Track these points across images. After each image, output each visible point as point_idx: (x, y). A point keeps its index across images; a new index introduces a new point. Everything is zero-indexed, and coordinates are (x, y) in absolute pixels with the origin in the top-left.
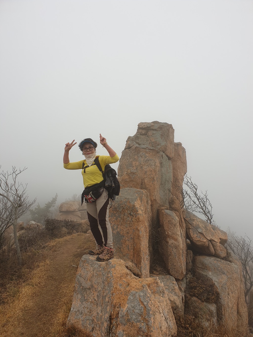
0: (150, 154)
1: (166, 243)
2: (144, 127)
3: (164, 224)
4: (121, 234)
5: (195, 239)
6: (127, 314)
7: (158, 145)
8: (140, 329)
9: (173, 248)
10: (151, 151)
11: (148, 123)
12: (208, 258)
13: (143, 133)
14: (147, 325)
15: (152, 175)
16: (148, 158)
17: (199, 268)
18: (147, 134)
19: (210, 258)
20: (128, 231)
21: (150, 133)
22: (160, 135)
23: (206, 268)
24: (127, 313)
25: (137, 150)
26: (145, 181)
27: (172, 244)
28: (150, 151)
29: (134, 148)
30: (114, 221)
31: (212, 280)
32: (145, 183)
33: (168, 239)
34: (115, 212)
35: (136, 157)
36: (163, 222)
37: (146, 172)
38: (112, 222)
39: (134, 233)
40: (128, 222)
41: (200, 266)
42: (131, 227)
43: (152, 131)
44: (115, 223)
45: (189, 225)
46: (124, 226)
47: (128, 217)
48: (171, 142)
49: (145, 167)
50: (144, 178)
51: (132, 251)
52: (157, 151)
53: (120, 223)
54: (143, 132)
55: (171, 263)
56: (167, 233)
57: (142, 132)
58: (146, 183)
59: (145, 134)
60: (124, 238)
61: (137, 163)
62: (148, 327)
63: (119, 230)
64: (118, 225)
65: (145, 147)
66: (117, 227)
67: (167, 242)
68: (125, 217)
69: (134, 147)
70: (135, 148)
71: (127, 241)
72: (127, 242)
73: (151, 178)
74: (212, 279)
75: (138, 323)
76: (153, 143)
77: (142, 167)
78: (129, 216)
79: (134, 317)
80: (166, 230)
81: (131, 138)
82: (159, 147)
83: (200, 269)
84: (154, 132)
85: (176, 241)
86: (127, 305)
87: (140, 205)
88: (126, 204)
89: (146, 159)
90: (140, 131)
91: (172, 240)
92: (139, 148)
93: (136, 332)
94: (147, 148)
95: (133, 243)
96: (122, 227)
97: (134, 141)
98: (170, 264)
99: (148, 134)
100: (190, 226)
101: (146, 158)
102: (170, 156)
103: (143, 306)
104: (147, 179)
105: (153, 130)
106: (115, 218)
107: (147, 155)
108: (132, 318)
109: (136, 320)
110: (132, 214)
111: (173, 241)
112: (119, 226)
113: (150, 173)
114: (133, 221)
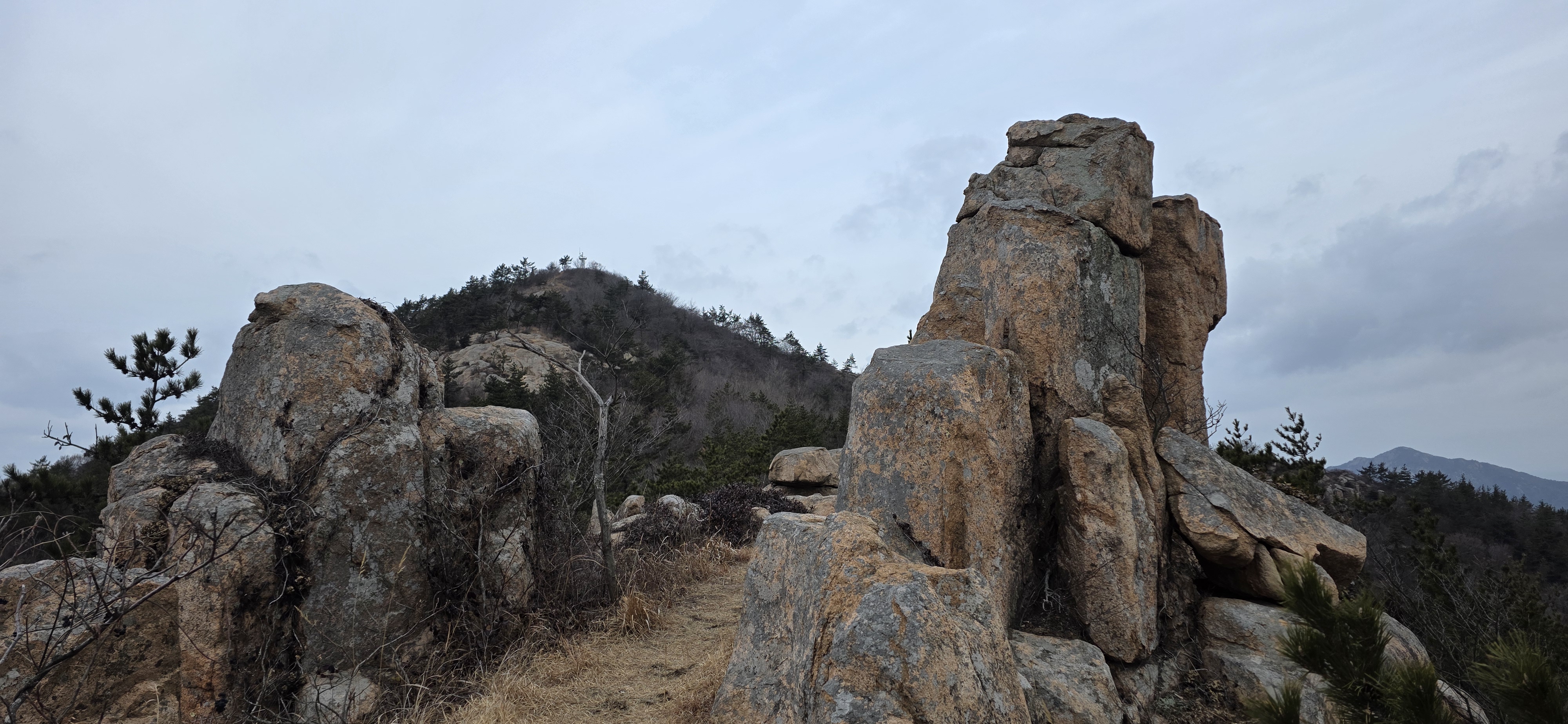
0: (1037, 228)
1: (1077, 533)
2: (1026, 138)
3: (1072, 465)
4: (906, 479)
5: (1194, 530)
6: (852, 635)
7: (1076, 198)
8: (882, 671)
9: (1100, 550)
10: (1041, 217)
11: (1044, 122)
12: (1252, 607)
13: (1024, 159)
14: (905, 663)
15: (1040, 303)
16: (1028, 244)
17: (1217, 639)
18: (1036, 163)
19: (1262, 608)
20: (926, 467)
21: (1049, 157)
22: (1086, 163)
23: (1242, 642)
24: (852, 633)
25: (995, 217)
26: (1016, 323)
27: (1099, 533)
28: (1038, 220)
29: (986, 212)
30: (885, 439)
31: (1258, 680)
32: (1015, 330)
33: (1086, 517)
34: (888, 411)
35: (991, 243)
36: (1068, 460)
37: (1020, 292)
38: (880, 443)
39: (943, 472)
40: (928, 440)
41: (1221, 634)
42: (936, 453)
43: (1058, 149)
44: (888, 445)
45: (1178, 479)
46: (914, 452)
47: (927, 423)
48: (1133, 188)
49: (1019, 276)
50: (1014, 313)
51: (937, 531)
52: (1069, 217)
53: (902, 444)
54: (1025, 154)
55: (1092, 603)
56: (1079, 497)
57: (1019, 156)
58: (1019, 330)
59: (1032, 163)
60: (914, 492)
61: (994, 264)
62: (906, 667)
63: (898, 466)
64: (897, 451)
65: (1023, 207)
66: (894, 458)
67: (1082, 529)
68: (918, 424)
69: (984, 211)
70: (989, 213)
71: (921, 500)
72: (923, 506)
73: (1037, 313)
74: (1258, 675)
75: (878, 657)
76: (1055, 194)
77: (1008, 275)
78: (930, 418)
79: (869, 640)
80: (1078, 486)
81: (978, 180)
82: (1078, 205)
83: (1219, 643)
84: (1064, 152)
85: (1111, 524)
86: (854, 614)
87: (968, 387)
88: (920, 380)
89: (1022, 246)
90: (1016, 151)
91: (1098, 520)
92: (1001, 209)
93: (872, 682)
94: (1030, 210)
95: (939, 507)
96: (909, 455)
97: (991, 189)
98: (1089, 605)
99: (1040, 162)
100: (1184, 483)
101: (1022, 241)
102: (1132, 240)
103: (899, 616)
104: (1022, 316)
105: (1060, 145)
106: (888, 428)
107: (1027, 231)
108: (864, 643)
109: (873, 649)
110: (938, 411)
111: (1103, 525)
112: (900, 456)
113: (1035, 296)
114: (940, 435)
